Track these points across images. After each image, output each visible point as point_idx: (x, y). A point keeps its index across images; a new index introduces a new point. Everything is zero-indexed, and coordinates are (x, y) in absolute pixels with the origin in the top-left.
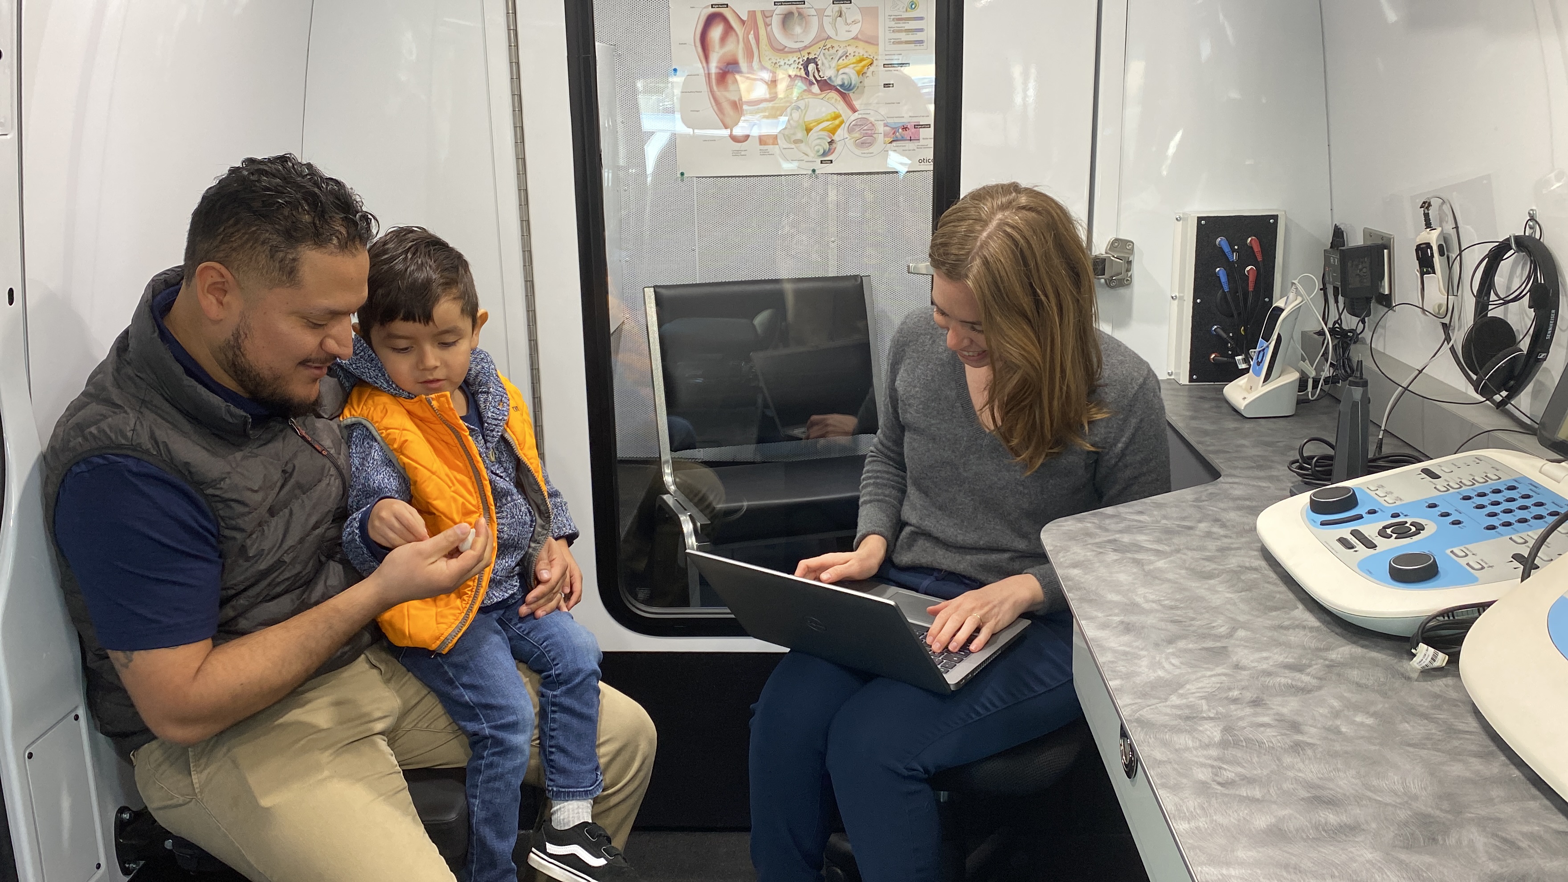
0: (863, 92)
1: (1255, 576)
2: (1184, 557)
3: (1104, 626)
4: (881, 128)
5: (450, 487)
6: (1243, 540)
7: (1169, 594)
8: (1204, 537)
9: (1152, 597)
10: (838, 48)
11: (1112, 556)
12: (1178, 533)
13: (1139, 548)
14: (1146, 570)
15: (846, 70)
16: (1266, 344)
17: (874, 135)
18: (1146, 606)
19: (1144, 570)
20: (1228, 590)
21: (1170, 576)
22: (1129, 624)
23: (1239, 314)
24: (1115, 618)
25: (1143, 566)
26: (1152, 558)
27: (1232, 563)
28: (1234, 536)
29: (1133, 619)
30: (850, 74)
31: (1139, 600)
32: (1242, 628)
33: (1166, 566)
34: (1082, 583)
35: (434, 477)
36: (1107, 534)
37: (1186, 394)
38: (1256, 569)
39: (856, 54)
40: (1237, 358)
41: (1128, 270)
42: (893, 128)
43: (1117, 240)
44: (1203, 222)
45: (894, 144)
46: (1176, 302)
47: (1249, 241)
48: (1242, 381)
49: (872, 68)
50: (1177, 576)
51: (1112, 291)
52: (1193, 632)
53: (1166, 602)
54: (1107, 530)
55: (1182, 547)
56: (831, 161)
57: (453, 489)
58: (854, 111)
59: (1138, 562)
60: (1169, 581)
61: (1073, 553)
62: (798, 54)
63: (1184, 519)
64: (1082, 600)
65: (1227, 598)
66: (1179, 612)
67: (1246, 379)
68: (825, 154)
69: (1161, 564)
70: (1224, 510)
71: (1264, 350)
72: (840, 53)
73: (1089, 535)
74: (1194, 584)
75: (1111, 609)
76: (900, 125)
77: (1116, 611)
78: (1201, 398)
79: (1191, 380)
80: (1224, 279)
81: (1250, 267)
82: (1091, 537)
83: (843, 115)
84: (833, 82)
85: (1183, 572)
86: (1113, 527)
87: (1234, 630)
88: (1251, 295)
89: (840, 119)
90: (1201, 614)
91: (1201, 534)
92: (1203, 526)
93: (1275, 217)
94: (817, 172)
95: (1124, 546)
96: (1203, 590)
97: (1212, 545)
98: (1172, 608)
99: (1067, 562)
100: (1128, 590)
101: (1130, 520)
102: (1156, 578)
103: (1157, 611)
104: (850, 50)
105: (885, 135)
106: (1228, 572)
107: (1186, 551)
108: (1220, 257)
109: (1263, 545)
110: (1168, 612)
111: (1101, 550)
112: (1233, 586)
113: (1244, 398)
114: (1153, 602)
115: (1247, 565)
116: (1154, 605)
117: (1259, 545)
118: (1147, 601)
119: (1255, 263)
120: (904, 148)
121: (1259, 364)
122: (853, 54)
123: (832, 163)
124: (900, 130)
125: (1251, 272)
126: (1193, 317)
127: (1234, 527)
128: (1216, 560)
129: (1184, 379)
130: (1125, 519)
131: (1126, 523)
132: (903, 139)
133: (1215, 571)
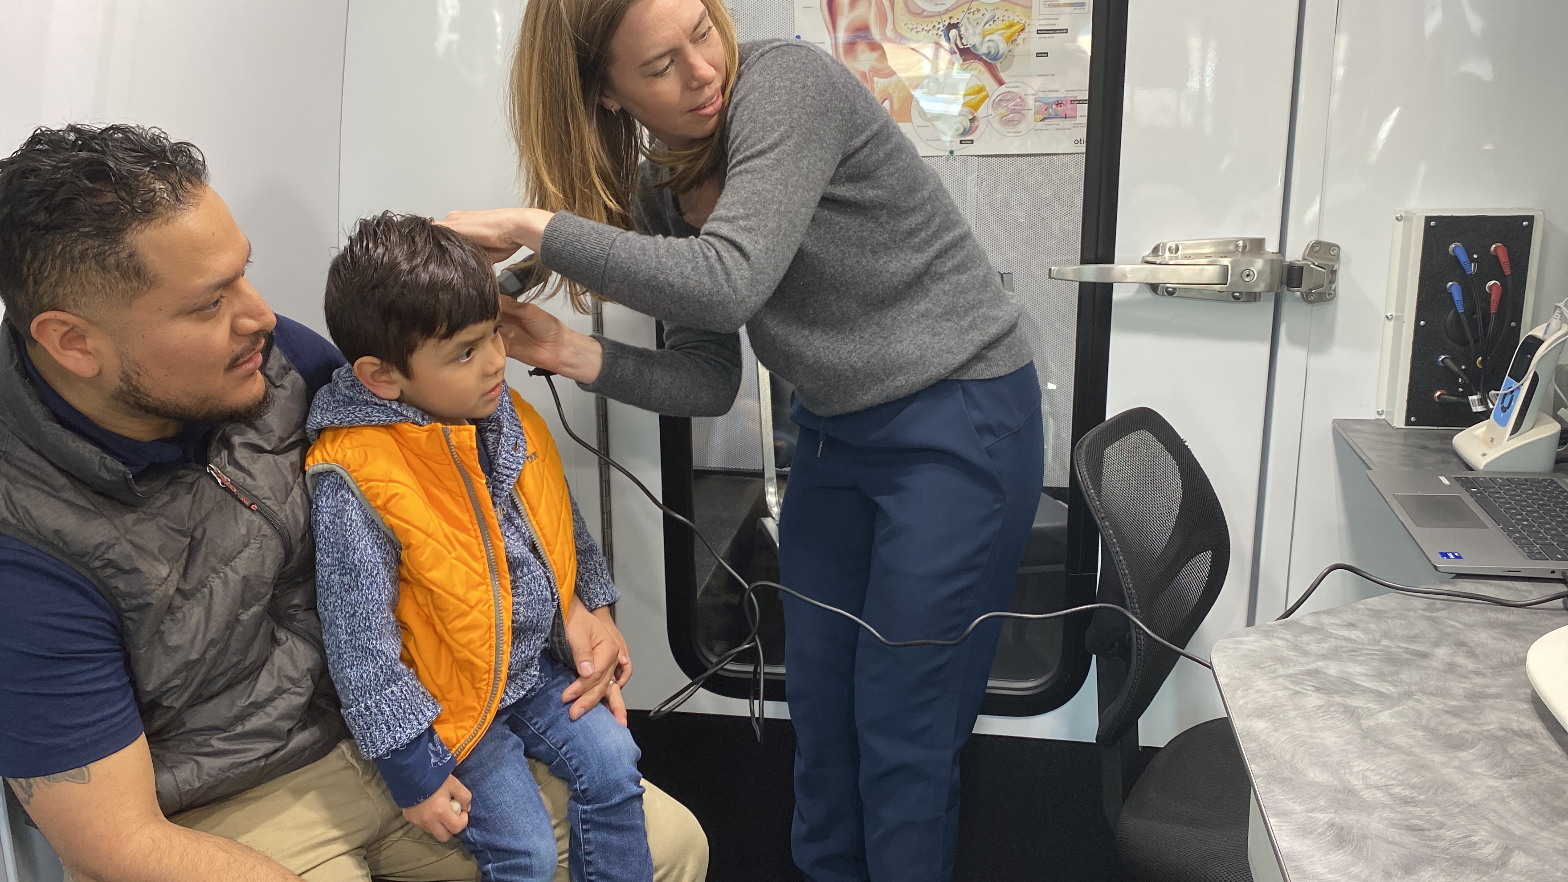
0: (1011, 62)
1: (1529, 748)
2: (1419, 707)
3: (1305, 831)
4: (1031, 102)
5: (450, 553)
6: (1505, 680)
7: (1400, 774)
8: (1445, 672)
9: (1375, 779)
10: (985, 12)
11: (1314, 700)
12: (1406, 663)
13: (1354, 688)
14: (1364, 727)
15: (994, 37)
16: (1515, 385)
17: (1023, 112)
18: (1367, 795)
19: (1360, 727)
20: (1490, 773)
21: (1400, 740)
22: (1342, 829)
23: (1476, 341)
24: (1321, 816)
25: (1359, 720)
26: (1372, 706)
27: (1491, 723)
28: (1488, 672)
29: (1349, 818)
30: (997, 42)
31: (1356, 783)
32: (1520, 848)
33: (1393, 721)
34: (1270, 746)
35: (430, 540)
36: (1303, 660)
37: (1401, 441)
38: (1528, 736)
39: (1006, 18)
40: (1470, 398)
41: (1332, 282)
42: (1046, 104)
43: (1318, 243)
44: (1433, 223)
45: (1046, 122)
46: (1392, 323)
47: (1492, 249)
48: (1480, 429)
49: (1023, 35)
50: (1410, 741)
51: (1309, 307)
52: (1444, 851)
53: (1397, 790)
54: (1305, 654)
55: (1414, 688)
56: (972, 142)
57: (453, 555)
58: (1001, 83)
59: (1351, 712)
60: (1398, 749)
61: (1258, 691)
62: (938, 19)
63: (1413, 639)
64: (1271, 777)
65: (1490, 787)
66: (1418, 811)
67: (1485, 428)
68: (965, 132)
69: (1385, 717)
70: (1470, 626)
71: (1512, 391)
72: (986, 18)
73: (1281, 660)
74: (1437, 758)
75: (1315, 798)
76: (1054, 100)
77: (1322, 803)
78: (1424, 448)
79: (1408, 422)
80: (1457, 296)
81: (1492, 282)
82: (1283, 665)
83: (987, 89)
84: (977, 50)
85: (1420, 733)
86: (1313, 647)
87: (1507, 851)
88: (1493, 317)
89: (984, 93)
90: (1452, 816)
91: (1440, 667)
92: (1442, 652)
93: (1530, 219)
94: (955, 154)
95: (1330, 682)
96: (1451, 771)
97: (1458, 687)
98: (1407, 801)
99: (1249, 706)
100: (1339, 763)
101: (1337, 638)
102: (1379, 742)
103: (1385, 806)
104: (999, 14)
105: (1037, 113)
106: (1486, 738)
107: (1419, 696)
108: (1455, 268)
109: (1534, 690)
110: (1400, 809)
111: (1298, 689)
112: (1497, 765)
113: (1484, 455)
114: (1378, 788)
115: (1515, 726)
116: (1379, 794)
117: (1529, 691)
118: (1368, 786)
119: (1499, 275)
120: (1058, 127)
121: (1504, 409)
122: (1001, 19)
123: (972, 143)
124: (1054, 106)
125: (1494, 289)
126: (1414, 343)
127: (1487, 656)
128: (1466, 715)
129: (1399, 421)
130: (1329, 636)
131: (1333, 642)
132: (1056, 117)
133: (1466, 736)
